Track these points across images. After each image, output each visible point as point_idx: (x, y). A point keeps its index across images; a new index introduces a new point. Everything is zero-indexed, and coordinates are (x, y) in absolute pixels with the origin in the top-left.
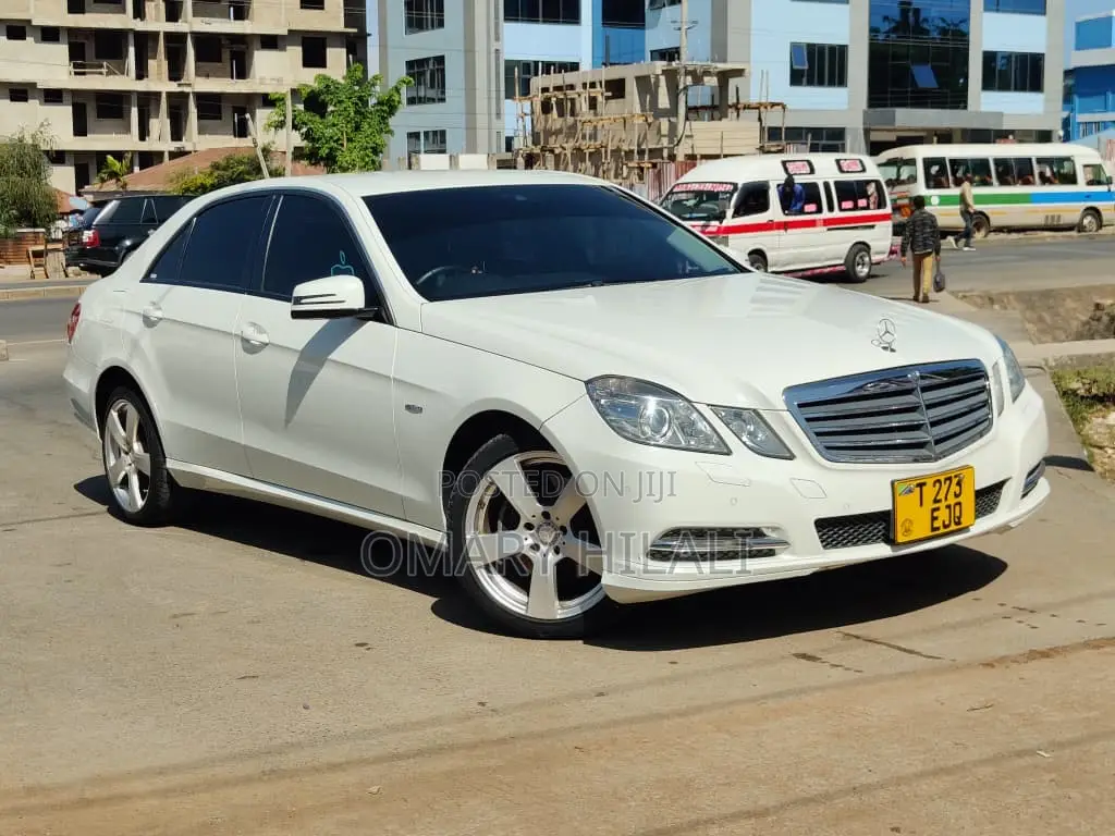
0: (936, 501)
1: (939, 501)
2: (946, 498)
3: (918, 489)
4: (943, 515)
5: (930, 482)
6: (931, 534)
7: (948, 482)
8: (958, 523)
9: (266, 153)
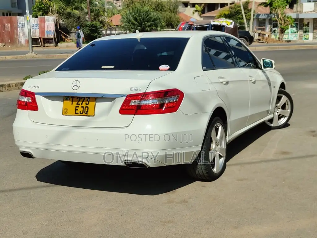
9: (247, 4)
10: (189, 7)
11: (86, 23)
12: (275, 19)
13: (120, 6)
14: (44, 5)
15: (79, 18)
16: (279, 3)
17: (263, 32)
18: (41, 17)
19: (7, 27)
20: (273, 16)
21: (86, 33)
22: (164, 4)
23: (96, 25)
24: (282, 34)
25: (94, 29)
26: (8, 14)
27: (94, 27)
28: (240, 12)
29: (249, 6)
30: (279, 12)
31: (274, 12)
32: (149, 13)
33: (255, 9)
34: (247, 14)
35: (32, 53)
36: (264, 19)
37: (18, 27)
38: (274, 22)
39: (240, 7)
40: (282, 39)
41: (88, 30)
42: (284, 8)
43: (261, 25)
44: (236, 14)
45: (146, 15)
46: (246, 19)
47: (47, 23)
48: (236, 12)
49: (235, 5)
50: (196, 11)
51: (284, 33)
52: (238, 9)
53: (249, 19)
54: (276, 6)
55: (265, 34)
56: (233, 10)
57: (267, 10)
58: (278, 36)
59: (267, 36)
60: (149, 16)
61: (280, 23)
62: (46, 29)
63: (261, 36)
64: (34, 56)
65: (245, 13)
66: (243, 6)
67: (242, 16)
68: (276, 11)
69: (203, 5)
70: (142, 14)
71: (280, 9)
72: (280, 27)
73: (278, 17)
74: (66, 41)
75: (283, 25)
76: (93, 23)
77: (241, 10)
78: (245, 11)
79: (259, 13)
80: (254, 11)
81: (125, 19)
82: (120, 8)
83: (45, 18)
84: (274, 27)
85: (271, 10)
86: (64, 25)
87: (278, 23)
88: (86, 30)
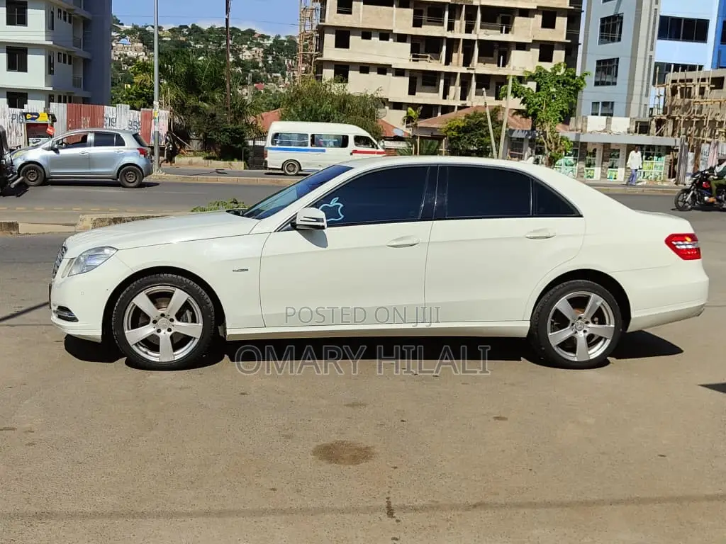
9: (495, 111)
10: (387, 108)
11: (225, 126)
12: (540, 139)
15: (213, 116)
16: (548, 114)
18: (145, 109)
20: (537, 135)
21: (224, 143)
24: (550, 166)
25: (238, 136)
26: (67, 99)
27: (238, 133)
29: (499, 116)
30: (547, 129)
31: (538, 127)
33: (508, 121)
34: (496, 128)
35: (158, 172)
36: (521, 139)
37: (103, 125)
38: (539, 146)
39: (485, 116)
42: (555, 124)
43: (515, 149)
44: (476, 128)
46: (494, 137)
48: (477, 124)
49: (471, 111)
50: (409, 117)
51: (554, 165)
52: (482, 119)
53: (499, 137)
54: (543, 119)
56: (472, 121)
57: (527, 124)
61: (548, 148)
62: (153, 130)
64: (161, 176)
65: (493, 128)
66: (490, 114)
67: (487, 131)
68: (542, 127)
69: (421, 108)
71: (550, 123)
72: (548, 155)
73: (545, 138)
74: (182, 153)
75: (553, 151)
76: (236, 126)
77: (486, 122)
78: (493, 124)
79: (513, 128)
80: (507, 124)
83: (149, 111)
85: (534, 124)
86: (181, 126)
87: (546, 147)
88: (224, 137)
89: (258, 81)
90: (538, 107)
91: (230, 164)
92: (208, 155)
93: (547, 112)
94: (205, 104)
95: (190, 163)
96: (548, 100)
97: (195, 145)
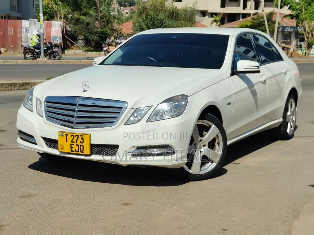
0: (72, 142)
1: (74, 142)
2: (76, 142)
3: (66, 136)
4: (75, 148)
5: (70, 135)
6: (70, 152)
7: (77, 137)
8: (82, 152)
9: (271, 14)
10: (207, 17)
11: (96, 30)
12: (302, 32)
13: (127, 13)
14: (50, 10)
15: (88, 24)
16: (306, 15)
17: (287, 46)
19: (11, 31)
20: (300, 30)
21: (95, 40)
22: (180, 12)
23: (106, 32)
24: (309, 49)
25: (104, 36)
26: (7, 18)
27: (104, 34)
28: (263, 23)
29: (273, 18)
30: (306, 26)
31: (300, 24)
32: (163, 21)
33: (279, 21)
34: (270, 25)
35: (44, 58)
36: (290, 32)
37: (21, 32)
38: (301, 36)
39: (263, 18)
40: (308, 54)
41: (98, 37)
42: (311, 21)
43: (286, 39)
44: (259, 26)
45: (160, 24)
46: (269, 31)
47: (53, 28)
48: (259, 24)
49: (258, 16)
50: (215, 21)
51: (311, 48)
52: (262, 20)
53: (273, 31)
54: (303, 19)
55: (290, 48)
56: (256, 21)
57: (293, 23)
58: (305, 51)
59: (292, 50)
60: (164, 25)
61: (307, 37)
62: (52, 35)
63: (285, 50)
64: (45, 61)
65: (268, 25)
66: (267, 17)
67: (265, 28)
68: (303, 24)
69: (222, 15)
70: (156, 23)
71: (307, 21)
72: (307, 41)
73: (305, 30)
74: (72, 49)
75: (310, 39)
76: (104, 30)
77: (264, 22)
78: (269, 23)
79: (285, 25)
80: (279, 23)
81: (137, 27)
82: (127, 15)
83: (51, 23)
84: (300, 41)
85: (298, 22)
86: (71, 32)
87: (305, 36)
88: (95, 37)
89: (133, 5)
90: (299, 12)
91: (99, 54)
92: (87, 49)
93: (305, 14)
94: (84, 17)
95: (75, 54)
96: (306, 7)
97: (81, 43)
